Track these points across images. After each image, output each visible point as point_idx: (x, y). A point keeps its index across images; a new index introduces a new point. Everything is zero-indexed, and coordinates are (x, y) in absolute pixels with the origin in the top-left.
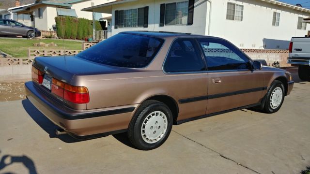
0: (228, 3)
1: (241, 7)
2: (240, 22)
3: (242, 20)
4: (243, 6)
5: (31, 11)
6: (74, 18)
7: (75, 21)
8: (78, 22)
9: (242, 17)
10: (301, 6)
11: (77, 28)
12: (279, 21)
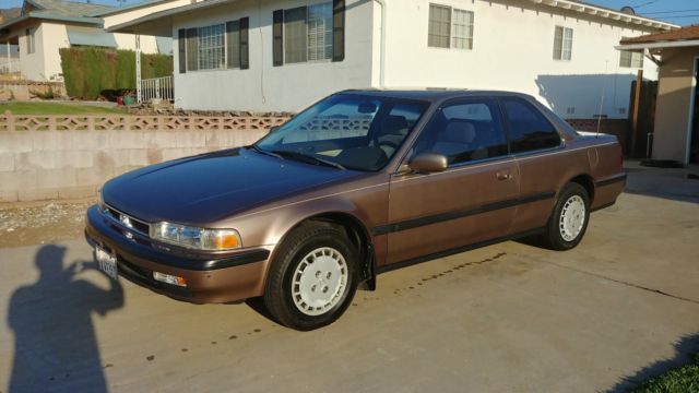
0: (432, 6)
1: (467, 16)
2: (466, 53)
3: (471, 48)
4: (472, 13)
5: (12, 35)
6: (107, 51)
7: (109, 57)
8: (116, 59)
9: (471, 41)
10: (634, 13)
11: (114, 74)
12: (571, 47)
